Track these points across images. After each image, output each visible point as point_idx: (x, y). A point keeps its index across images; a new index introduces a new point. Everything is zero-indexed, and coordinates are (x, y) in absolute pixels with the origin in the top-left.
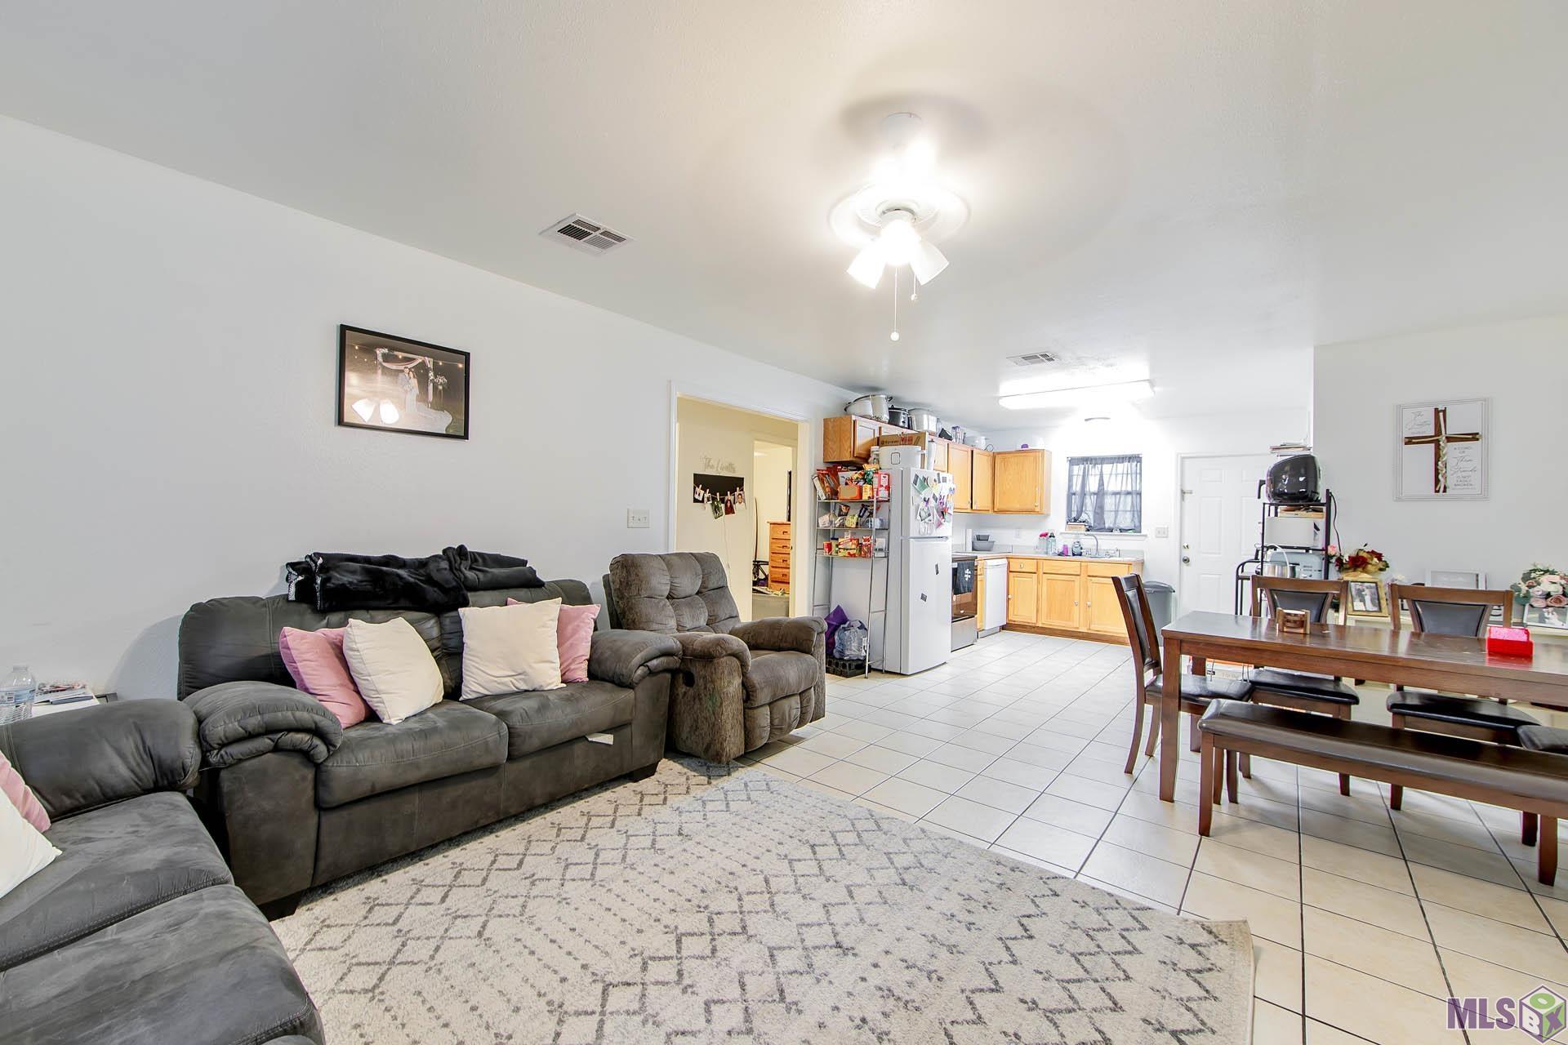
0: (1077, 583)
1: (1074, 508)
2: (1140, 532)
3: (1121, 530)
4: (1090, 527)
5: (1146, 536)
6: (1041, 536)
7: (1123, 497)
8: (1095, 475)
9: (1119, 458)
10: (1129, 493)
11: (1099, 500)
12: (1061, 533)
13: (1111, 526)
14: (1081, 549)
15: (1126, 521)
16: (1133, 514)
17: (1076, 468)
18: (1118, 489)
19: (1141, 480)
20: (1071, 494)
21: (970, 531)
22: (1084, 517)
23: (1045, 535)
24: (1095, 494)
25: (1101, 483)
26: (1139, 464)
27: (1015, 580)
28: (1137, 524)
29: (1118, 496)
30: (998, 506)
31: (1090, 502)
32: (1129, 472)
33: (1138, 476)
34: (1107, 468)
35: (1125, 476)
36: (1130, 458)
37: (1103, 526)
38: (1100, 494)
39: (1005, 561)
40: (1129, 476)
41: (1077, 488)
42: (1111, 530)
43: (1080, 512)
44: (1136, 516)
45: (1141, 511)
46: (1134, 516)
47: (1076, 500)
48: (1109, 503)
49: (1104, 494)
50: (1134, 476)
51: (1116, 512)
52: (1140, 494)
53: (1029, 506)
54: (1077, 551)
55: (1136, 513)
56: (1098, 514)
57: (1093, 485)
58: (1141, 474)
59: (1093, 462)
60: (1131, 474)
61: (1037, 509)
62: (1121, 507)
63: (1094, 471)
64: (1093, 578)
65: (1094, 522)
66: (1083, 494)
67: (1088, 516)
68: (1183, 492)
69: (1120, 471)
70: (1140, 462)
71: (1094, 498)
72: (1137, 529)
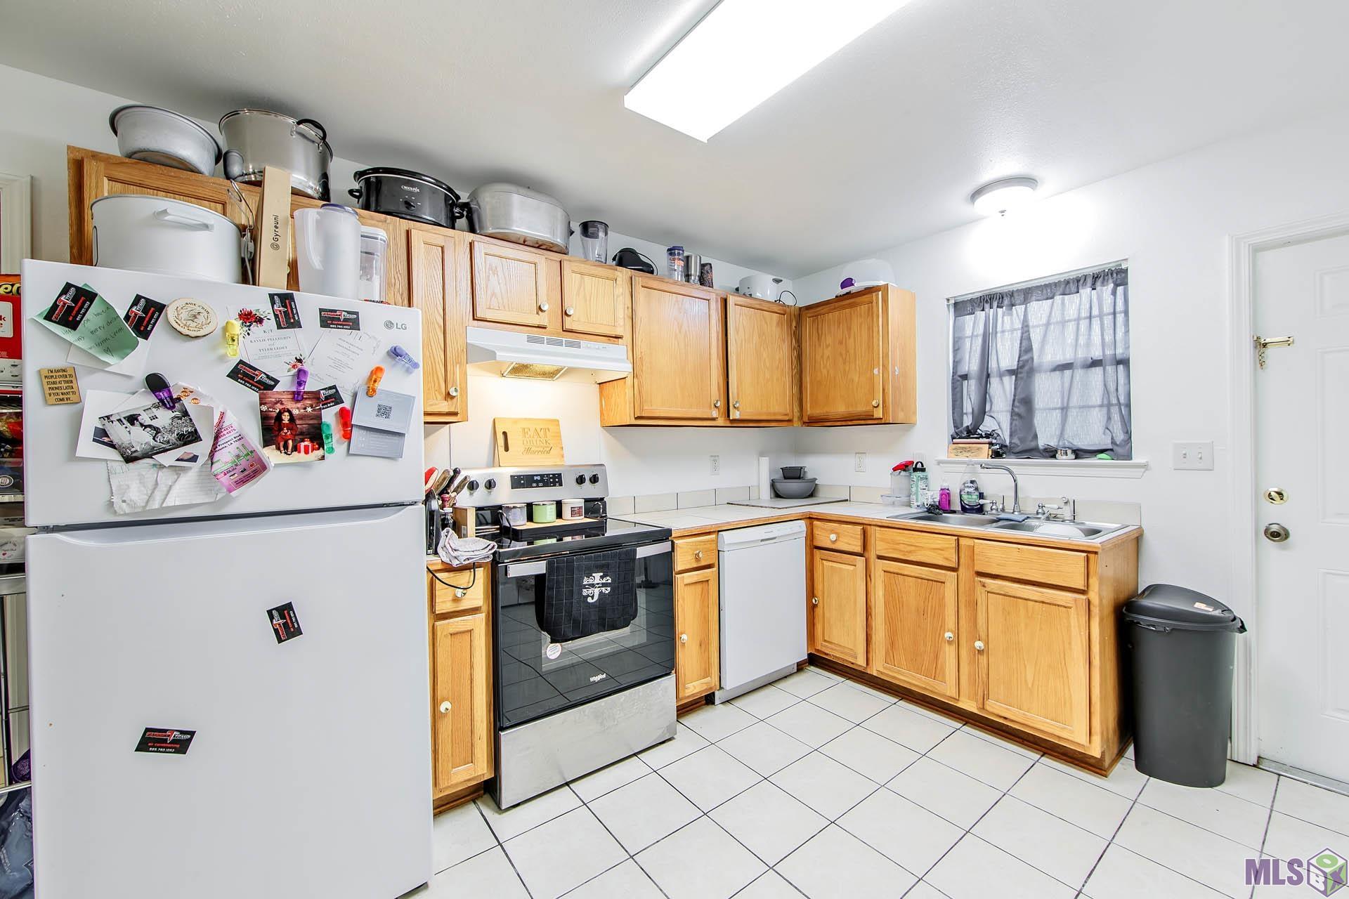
0: (949, 591)
1: (968, 406)
2: (1129, 457)
3: (1078, 453)
4: (1003, 446)
5: (1145, 466)
6: (895, 469)
7: (1079, 373)
8: (1013, 330)
9: (1067, 282)
10: (1095, 363)
11: (1021, 383)
12: (939, 463)
13: (1053, 443)
14: (981, 496)
15: (1091, 432)
16: (1109, 411)
17: (969, 319)
18: (1068, 357)
19: (1127, 331)
20: (959, 379)
21: (765, 462)
22: (988, 425)
23: (904, 467)
24: (1011, 372)
25: (1026, 348)
26: (1120, 289)
27: (825, 567)
28: (1120, 437)
29: (1068, 373)
30: (810, 410)
31: (1002, 393)
32: (1095, 312)
33: (1120, 318)
34: (1038, 310)
35: (1084, 325)
36: (1096, 278)
37: (1033, 444)
38: (1023, 371)
39: (801, 526)
40: (1096, 324)
41: (972, 365)
42: (1051, 453)
43: (981, 414)
44: (1116, 417)
45: (1128, 406)
46: (1109, 418)
47: (971, 390)
48: (1046, 390)
49: (1031, 372)
50: (1108, 320)
51: (1065, 409)
52: (1124, 362)
53: (861, 408)
54: (972, 500)
55: (1115, 410)
56: (1019, 415)
57: (1005, 355)
58: (1126, 312)
59: (1006, 302)
60: (1101, 316)
61: (878, 413)
62: (1075, 401)
63: (1008, 321)
64: (988, 581)
65: (1011, 435)
66: (985, 377)
67: (999, 421)
68: (1261, 345)
69: (1071, 312)
70: (1124, 283)
71: (1009, 382)
72: (1119, 450)
